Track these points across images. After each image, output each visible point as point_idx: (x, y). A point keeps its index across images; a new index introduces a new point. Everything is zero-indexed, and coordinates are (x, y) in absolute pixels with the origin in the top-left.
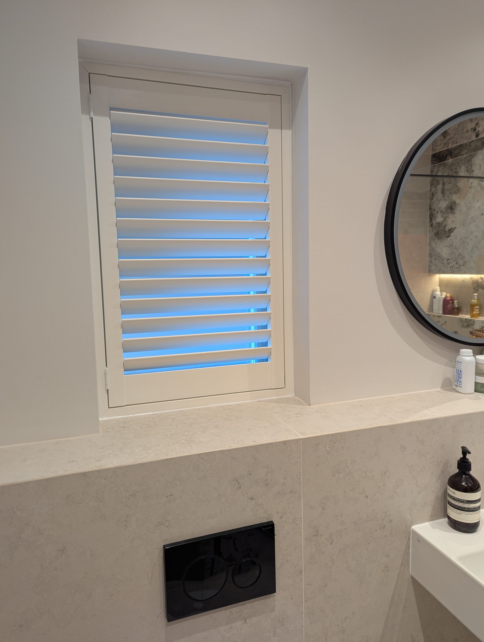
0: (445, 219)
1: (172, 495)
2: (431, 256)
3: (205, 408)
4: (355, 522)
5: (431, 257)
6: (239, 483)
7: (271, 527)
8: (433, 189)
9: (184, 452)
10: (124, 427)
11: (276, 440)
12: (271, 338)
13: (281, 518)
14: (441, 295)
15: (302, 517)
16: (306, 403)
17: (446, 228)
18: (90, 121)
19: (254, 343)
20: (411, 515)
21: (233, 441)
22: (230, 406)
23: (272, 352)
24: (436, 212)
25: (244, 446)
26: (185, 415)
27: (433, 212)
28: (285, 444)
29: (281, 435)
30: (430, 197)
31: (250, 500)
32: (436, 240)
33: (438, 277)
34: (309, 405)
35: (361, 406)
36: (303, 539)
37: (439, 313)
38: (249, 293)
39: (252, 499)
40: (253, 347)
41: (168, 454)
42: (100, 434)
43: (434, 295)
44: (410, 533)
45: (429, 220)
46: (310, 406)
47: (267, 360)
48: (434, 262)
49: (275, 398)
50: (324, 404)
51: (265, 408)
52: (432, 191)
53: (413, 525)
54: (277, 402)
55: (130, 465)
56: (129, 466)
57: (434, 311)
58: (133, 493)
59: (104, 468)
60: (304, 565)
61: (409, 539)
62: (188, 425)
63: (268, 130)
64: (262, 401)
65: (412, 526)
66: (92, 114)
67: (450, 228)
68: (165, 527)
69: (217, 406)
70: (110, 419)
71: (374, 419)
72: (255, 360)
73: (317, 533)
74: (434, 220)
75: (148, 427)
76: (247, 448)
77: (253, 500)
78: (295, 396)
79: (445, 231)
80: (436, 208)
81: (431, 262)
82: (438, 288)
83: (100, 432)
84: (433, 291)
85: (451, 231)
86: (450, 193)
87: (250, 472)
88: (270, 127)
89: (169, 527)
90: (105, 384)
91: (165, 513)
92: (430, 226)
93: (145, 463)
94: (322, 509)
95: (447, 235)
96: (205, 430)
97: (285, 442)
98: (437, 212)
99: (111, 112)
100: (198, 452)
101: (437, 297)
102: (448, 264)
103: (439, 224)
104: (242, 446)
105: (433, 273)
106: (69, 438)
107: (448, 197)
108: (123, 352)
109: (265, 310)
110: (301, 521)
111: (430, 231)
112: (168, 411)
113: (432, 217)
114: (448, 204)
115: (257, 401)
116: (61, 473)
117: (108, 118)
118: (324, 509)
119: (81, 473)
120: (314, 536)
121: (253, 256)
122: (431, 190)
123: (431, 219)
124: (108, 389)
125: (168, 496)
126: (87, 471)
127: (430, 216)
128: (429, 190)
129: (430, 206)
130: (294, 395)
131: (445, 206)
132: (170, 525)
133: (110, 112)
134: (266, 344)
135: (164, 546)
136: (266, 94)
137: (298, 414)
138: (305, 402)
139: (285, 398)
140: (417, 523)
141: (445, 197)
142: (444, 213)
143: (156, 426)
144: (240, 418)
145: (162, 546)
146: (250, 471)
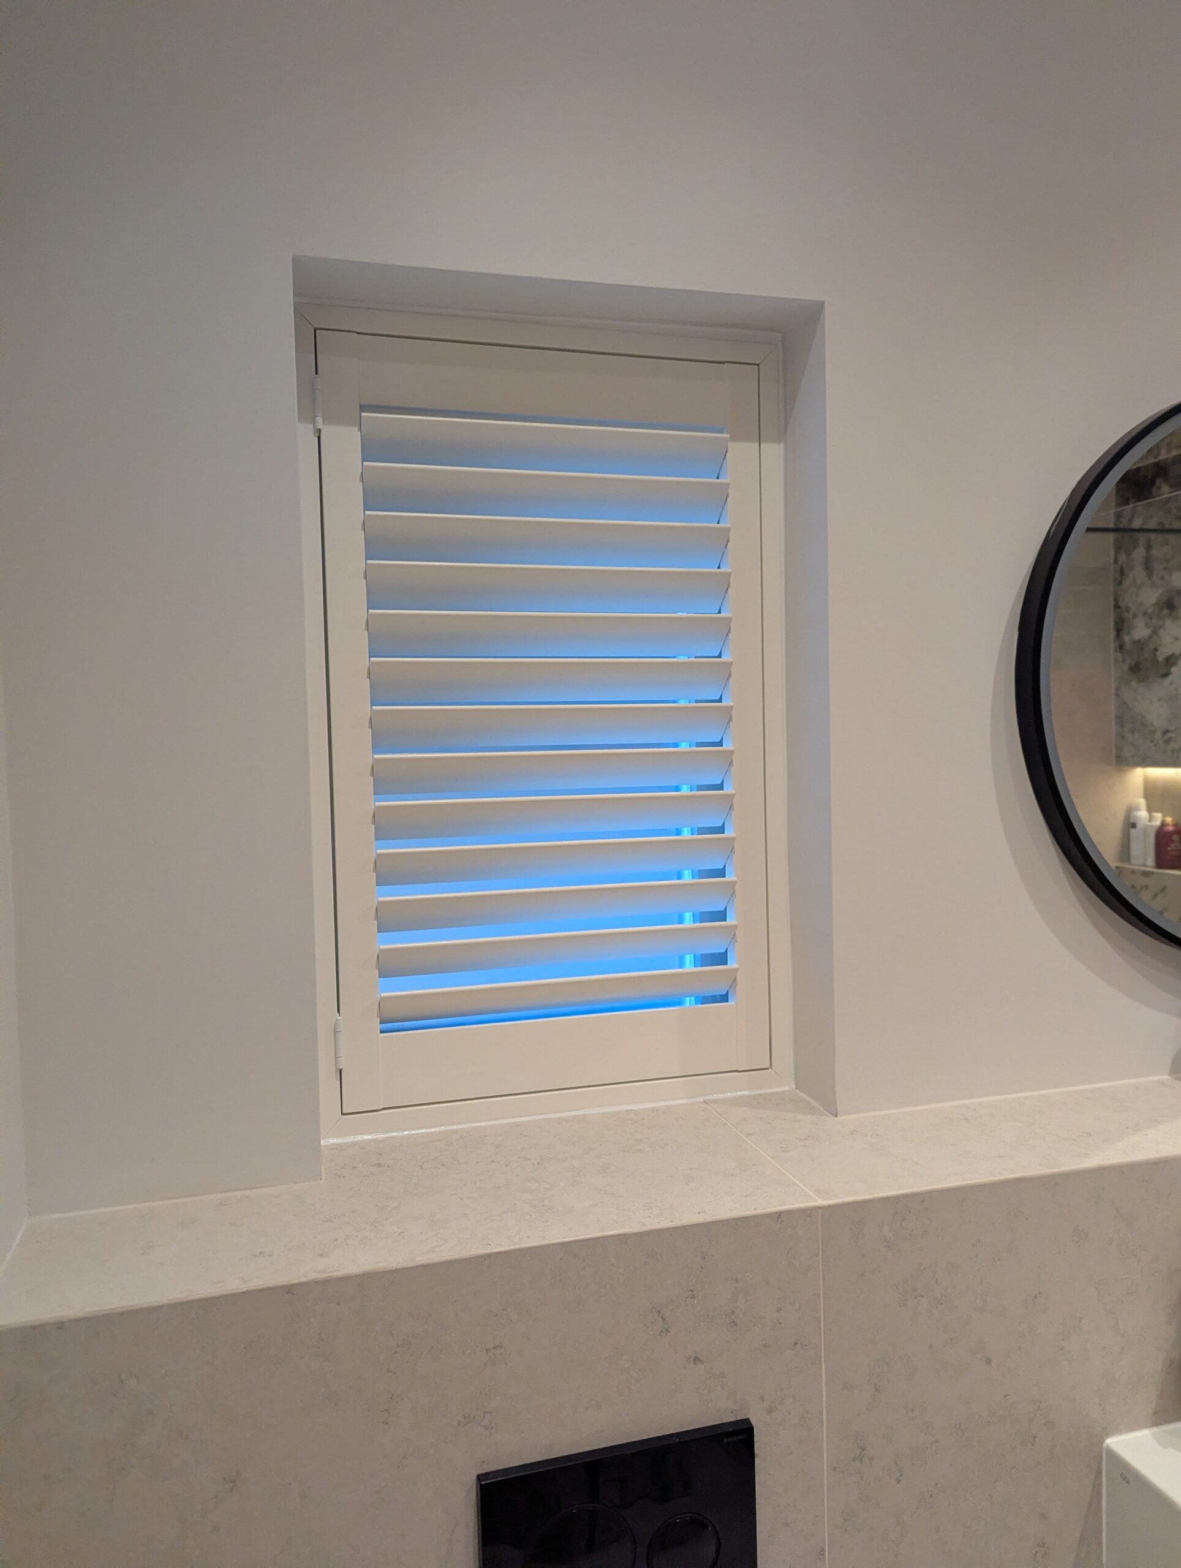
0: (1155, 632)
1: (500, 1346)
2: (1121, 721)
3: (574, 1117)
4: (960, 1425)
5: (1122, 726)
6: (664, 1319)
7: (745, 1435)
8: (1122, 558)
9: (528, 1237)
10: (379, 1165)
11: (755, 1209)
12: (736, 944)
13: (770, 1411)
14: (1150, 820)
15: (824, 1410)
16: (827, 1110)
17: (1158, 653)
18: (315, 436)
19: (693, 956)
20: (1104, 1409)
21: (648, 1209)
22: (636, 1112)
23: (739, 980)
24: (1130, 615)
25: (677, 1223)
26: (526, 1136)
27: (1125, 615)
28: (780, 1220)
29: (767, 1196)
30: (1115, 579)
31: (692, 1364)
32: (1134, 683)
33: (1140, 775)
34: (833, 1115)
35: (967, 1119)
36: (825, 1468)
37: (1145, 866)
38: (678, 832)
39: (696, 1361)
40: (689, 966)
41: (490, 1242)
42: (322, 1181)
43: (1132, 821)
44: (1101, 1457)
45: (1113, 633)
46: (836, 1116)
47: (724, 998)
48: (1129, 737)
49: (746, 1093)
50: (871, 1114)
51: (723, 1119)
52: (1120, 562)
53: (1108, 1435)
54: (751, 1104)
55: (398, 1268)
56: (397, 1270)
57: (1133, 861)
58: (404, 1340)
59: (335, 1274)
60: (829, 1535)
61: (1099, 1472)
62: (536, 1163)
63: (727, 445)
64: (715, 1101)
65: (1106, 1439)
66: (319, 420)
67: (1167, 655)
68: (480, 1428)
69: (604, 1114)
70: (344, 1143)
71: (1002, 1157)
72: (693, 999)
73: (861, 1453)
74: (1128, 633)
75: (439, 1166)
76: (684, 1228)
77: (700, 1365)
78: (796, 1088)
79: (1155, 662)
80: (1130, 604)
81: (1123, 737)
82: (1142, 802)
83: (323, 1177)
84: (1130, 810)
85: (1170, 661)
86: (1166, 568)
87: (692, 1291)
88: (735, 438)
89: (492, 1428)
90: (334, 1056)
91: (481, 1393)
92: (1119, 650)
93: (435, 1264)
94: (874, 1390)
95: (1161, 672)
96: (578, 1178)
97: (779, 1215)
98: (1135, 616)
99: (363, 414)
100: (565, 1238)
101: (1139, 826)
102: (1167, 741)
103: (1140, 644)
104: (672, 1224)
105: (1128, 764)
106: (248, 1193)
107: (1162, 578)
108: (379, 977)
109: (721, 873)
110: (821, 1420)
111: (1116, 661)
112: (483, 1124)
113: (1121, 626)
114: (1161, 595)
115: (701, 1102)
116: (233, 1285)
117: (356, 429)
118: (879, 1392)
119: (282, 1287)
120: (854, 1460)
121: (688, 744)
122: (1116, 561)
123: (1119, 631)
124: (341, 1067)
125: (490, 1350)
126: (296, 1281)
127: (1116, 623)
128: (1112, 560)
129: (1116, 600)
130: (794, 1086)
131: (1154, 601)
132: (493, 1425)
133: (360, 414)
134: (721, 958)
135: (480, 1477)
136: (723, 363)
137: (806, 1139)
138: (823, 1107)
139: (772, 1093)
140: (1117, 1431)
141: (1155, 577)
142: (1151, 618)
143: (456, 1162)
144: (661, 1147)
145: (475, 1478)
146: (692, 1289)
